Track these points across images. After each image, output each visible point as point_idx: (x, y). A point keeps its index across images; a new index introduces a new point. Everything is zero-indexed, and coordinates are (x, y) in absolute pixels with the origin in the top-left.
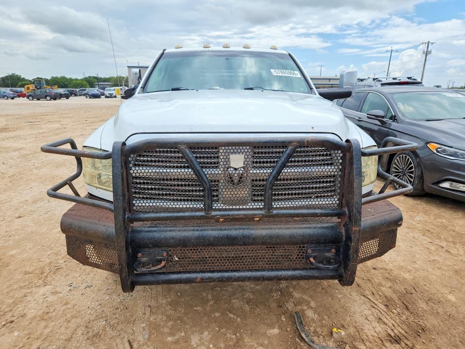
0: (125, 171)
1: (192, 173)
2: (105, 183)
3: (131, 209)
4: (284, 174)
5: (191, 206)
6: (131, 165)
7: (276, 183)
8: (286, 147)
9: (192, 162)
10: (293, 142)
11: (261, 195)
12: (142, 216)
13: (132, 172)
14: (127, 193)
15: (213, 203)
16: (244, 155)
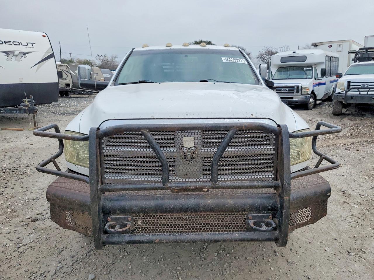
0: (99, 150)
1: (152, 152)
2: (82, 160)
3: (103, 181)
4: (227, 152)
5: (152, 179)
6: (103, 146)
7: (220, 160)
8: (228, 130)
9: (152, 143)
10: (234, 127)
11: (209, 170)
12: (112, 187)
13: (104, 151)
14: (100, 169)
15: (170, 176)
16: (194, 137)
